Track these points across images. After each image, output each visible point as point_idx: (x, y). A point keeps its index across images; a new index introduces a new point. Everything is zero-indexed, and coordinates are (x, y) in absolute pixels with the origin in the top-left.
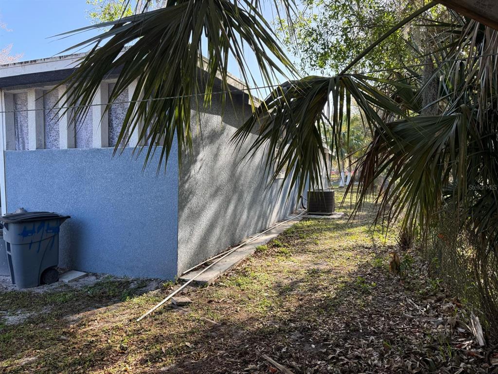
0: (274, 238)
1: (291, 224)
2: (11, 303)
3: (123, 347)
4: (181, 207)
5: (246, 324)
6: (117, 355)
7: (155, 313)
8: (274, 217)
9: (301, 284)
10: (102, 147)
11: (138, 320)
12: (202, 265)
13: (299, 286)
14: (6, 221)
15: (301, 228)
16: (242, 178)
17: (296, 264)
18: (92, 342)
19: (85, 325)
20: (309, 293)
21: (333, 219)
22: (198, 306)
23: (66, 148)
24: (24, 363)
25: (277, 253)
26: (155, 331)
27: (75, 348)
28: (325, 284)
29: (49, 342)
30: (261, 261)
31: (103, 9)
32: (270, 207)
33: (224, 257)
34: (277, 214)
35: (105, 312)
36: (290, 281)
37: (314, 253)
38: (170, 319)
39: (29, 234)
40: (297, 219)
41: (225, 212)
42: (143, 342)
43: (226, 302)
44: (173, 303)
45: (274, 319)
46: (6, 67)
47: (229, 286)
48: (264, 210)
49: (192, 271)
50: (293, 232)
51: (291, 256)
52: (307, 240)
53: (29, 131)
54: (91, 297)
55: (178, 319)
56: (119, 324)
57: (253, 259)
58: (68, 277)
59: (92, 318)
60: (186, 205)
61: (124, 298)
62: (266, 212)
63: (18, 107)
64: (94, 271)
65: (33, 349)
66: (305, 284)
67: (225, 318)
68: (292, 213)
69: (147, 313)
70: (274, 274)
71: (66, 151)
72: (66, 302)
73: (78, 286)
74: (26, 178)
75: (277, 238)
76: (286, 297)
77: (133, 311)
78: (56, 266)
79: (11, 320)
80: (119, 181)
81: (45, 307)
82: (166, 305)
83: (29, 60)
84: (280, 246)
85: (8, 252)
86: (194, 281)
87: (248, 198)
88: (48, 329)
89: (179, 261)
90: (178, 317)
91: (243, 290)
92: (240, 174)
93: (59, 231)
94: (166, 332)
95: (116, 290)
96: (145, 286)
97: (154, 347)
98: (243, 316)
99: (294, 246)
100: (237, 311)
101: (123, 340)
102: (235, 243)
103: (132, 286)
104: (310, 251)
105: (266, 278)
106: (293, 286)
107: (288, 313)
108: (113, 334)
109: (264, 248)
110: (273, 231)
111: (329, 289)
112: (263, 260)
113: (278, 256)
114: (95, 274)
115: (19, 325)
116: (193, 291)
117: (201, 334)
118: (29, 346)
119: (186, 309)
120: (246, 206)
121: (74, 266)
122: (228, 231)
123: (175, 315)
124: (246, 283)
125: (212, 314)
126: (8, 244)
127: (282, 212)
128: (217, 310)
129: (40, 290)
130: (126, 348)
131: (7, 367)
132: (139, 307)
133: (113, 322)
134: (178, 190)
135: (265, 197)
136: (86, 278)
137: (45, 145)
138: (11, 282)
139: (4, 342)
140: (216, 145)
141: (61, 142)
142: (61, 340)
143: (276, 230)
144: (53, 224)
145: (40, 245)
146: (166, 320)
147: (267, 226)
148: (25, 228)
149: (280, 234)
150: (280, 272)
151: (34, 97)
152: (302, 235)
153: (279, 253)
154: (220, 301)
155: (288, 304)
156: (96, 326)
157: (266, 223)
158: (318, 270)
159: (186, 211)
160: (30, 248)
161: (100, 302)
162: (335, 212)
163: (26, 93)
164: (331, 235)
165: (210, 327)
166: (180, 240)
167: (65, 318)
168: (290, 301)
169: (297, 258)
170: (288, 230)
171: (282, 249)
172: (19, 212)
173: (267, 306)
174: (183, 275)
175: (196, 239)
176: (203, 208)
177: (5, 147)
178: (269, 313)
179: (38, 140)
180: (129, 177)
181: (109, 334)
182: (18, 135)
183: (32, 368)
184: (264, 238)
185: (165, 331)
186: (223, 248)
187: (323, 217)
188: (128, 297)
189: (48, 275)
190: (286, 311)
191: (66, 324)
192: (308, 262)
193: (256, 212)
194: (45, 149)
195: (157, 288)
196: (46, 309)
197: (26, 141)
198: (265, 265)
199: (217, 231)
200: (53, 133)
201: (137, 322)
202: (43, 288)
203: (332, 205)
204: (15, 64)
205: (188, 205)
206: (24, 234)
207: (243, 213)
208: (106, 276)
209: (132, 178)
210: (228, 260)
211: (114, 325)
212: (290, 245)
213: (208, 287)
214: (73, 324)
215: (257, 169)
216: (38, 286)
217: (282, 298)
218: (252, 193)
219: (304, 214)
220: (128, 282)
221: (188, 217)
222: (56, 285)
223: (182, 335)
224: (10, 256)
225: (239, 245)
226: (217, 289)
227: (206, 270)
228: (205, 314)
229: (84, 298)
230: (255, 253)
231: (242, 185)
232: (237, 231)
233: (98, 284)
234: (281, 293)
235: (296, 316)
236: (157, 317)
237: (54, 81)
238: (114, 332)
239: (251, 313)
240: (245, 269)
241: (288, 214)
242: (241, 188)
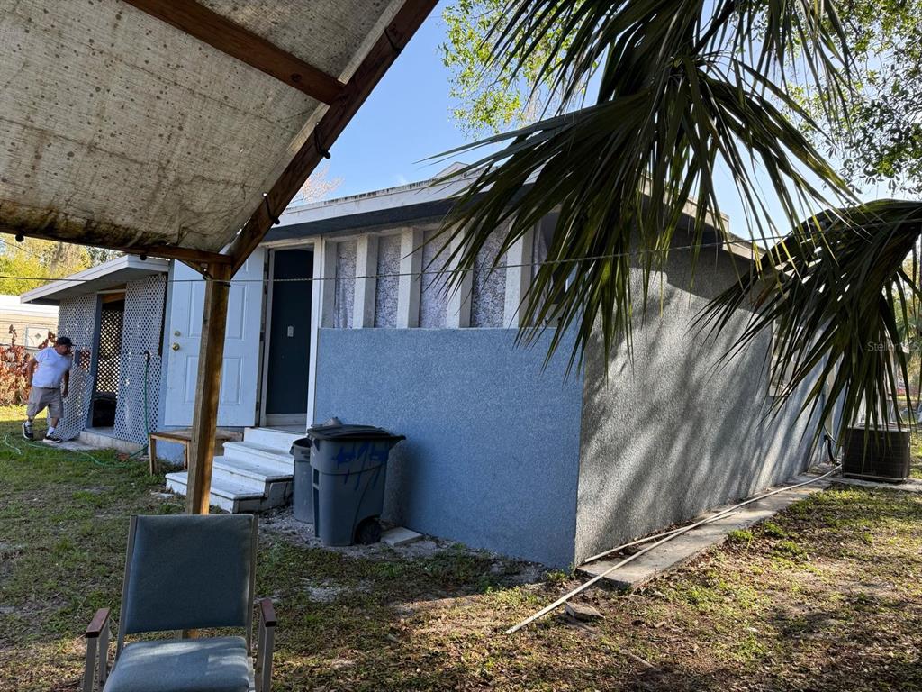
0: (766, 518)
1: (806, 492)
2: (315, 567)
3: (486, 674)
4: (586, 438)
5: (712, 679)
6: (477, 686)
7: (537, 624)
8: (766, 474)
9: (832, 621)
10: (461, 326)
11: (509, 632)
12: (619, 551)
13: (828, 626)
14: (317, 435)
15: (829, 505)
16: (703, 392)
17: (818, 578)
18: (436, 655)
19: (422, 622)
20: (853, 644)
21: (908, 492)
22: (614, 626)
23: (406, 327)
24: (337, 666)
25: (774, 549)
26: (537, 656)
27: (409, 658)
28: (891, 630)
29: (372, 640)
30: (738, 561)
31: (475, 103)
32: (757, 453)
33: (661, 542)
34: (773, 469)
35: (453, 607)
36: (807, 612)
37: (861, 560)
38: (564, 642)
39: (347, 459)
40: (817, 485)
41: (666, 455)
42: (518, 672)
43: (668, 629)
44: (568, 614)
45: (774, 682)
46: (334, 203)
47: (674, 600)
48: (744, 457)
49: (599, 559)
50: (809, 512)
51: (807, 560)
52: (845, 532)
53: (355, 298)
54: (430, 578)
55: (579, 644)
56: (477, 633)
57: (722, 556)
58: (393, 537)
59: (432, 612)
60: (594, 434)
61: (482, 588)
62: (750, 463)
63: (343, 261)
64: (434, 534)
65: (348, 646)
66: (842, 622)
67: (669, 659)
68: (806, 471)
69: (523, 623)
70: (769, 592)
71: (406, 331)
72: (394, 578)
73: (409, 554)
74: (346, 370)
75: (773, 520)
76: (800, 644)
77: (498, 614)
78: (378, 516)
79: (318, 594)
80: (483, 384)
81: (362, 582)
82: (555, 614)
83: (366, 192)
84: (781, 537)
85: (314, 485)
86: (604, 578)
87: (711, 431)
88: (368, 618)
89: (578, 536)
90: (579, 640)
91: (702, 613)
92: (699, 385)
93: (387, 458)
94: (559, 661)
95: (470, 572)
96: (518, 573)
97: (539, 686)
98: (706, 663)
99: (812, 539)
100: (692, 652)
101: (485, 662)
102: (682, 518)
103: (495, 569)
104: (852, 556)
105: (753, 598)
106: (814, 622)
107: (803, 675)
108: (468, 647)
109: (746, 537)
110: (762, 503)
111: (900, 643)
112: (744, 560)
113: (776, 555)
114: (434, 539)
115: (328, 604)
116: (603, 597)
117: (623, 681)
118: (343, 641)
119: (592, 629)
120: (709, 448)
121: (403, 522)
122: (670, 492)
123: (572, 634)
124: (709, 600)
125: (642, 648)
126: (316, 472)
127: (784, 466)
128: (653, 642)
129: (355, 553)
130: (491, 676)
131: (314, 667)
132: (508, 609)
133: (467, 628)
134: (581, 406)
135: (748, 432)
136: (421, 543)
137: (375, 321)
138: (314, 534)
139: (308, 626)
140: (655, 326)
141: (398, 318)
142: (389, 642)
143: (771, 502)
144: (380, 446)
145: (358, 480)
146: (556, 642)
147: (751, 492)
148: (341, 450)
149: (781, 511)
150: (783, 590)
151: (366, 246)
152: (832, 521)
153: (779, 549)
154: (657, 626)
155: (803, 657)
156: (440, 628)
157: (748, 485)
158: (873, 598)
159: (594, 446)
160: (345, 482)
161: (444, 587)
162: (911, 477)
163: (355, 242)
164: (902, 526)
165: (640, 670)
166: (581, 498)
167: (391, 606)
168: (807, 652)
169: (821, 566)
170: (797, 505)
171: (784, 543)
172: (331, 423)
173: (756, 654)
174: (583, 564)
175: (609, 499)
176: (625, 443)
177: (321, 322)
178: (761, 668)
179: (366, 313)
180: (500, 379)
181: (461, 647)
182: (339, 304)
183: (349, 677)
184: (743, 516)
185: (556, 661)
186: (658, 525)
187: (881, 486)
188: (489, 588)
189: (367, 531)
190: (801, 672)
191: (395, 616)
192: (848, 578)
193: (728, 460)
194: (375, 326)
195: (538, 580)
196: (364, 585)
197: (349, 314)
198: (749, 571)
199: (649, 492)
200: (389, 303)
201: (506, 634)
202: (358, 550)
203: (902, 461)
204: (346, 198)
205: (598, 435)
206: (339, 458)
207: (700, 459)
208: (452, 544)
209: (503, 380)
210: (669, 550)
211: (469, 632)
212: (803, 537)
213: (632, 594)
214: (405, 619)
215: (733, 375)
216: (351, 545)
217: (791, 642)
218: (721, 422)
219: (833, 476)
220: (489, 560)
221: (597, 456)
222: (376, 547)
223: (588, 674)
224: (316, 492)
225: (692, 523)
226: (650, 602)
227: (628, 563)
228: (629, 645)
229: (418, 577)
230: (726, 542)
231: (702, 405)
232: (689, 495)
233: (439, 557)
234: (786, 634)
235: (822, 684)
236: (541, 632)
237: (397, 221)
238: (470, 646)
239: (722, 660)
240: (705, 572)
241: (796, 472)
242: (699, 410)
